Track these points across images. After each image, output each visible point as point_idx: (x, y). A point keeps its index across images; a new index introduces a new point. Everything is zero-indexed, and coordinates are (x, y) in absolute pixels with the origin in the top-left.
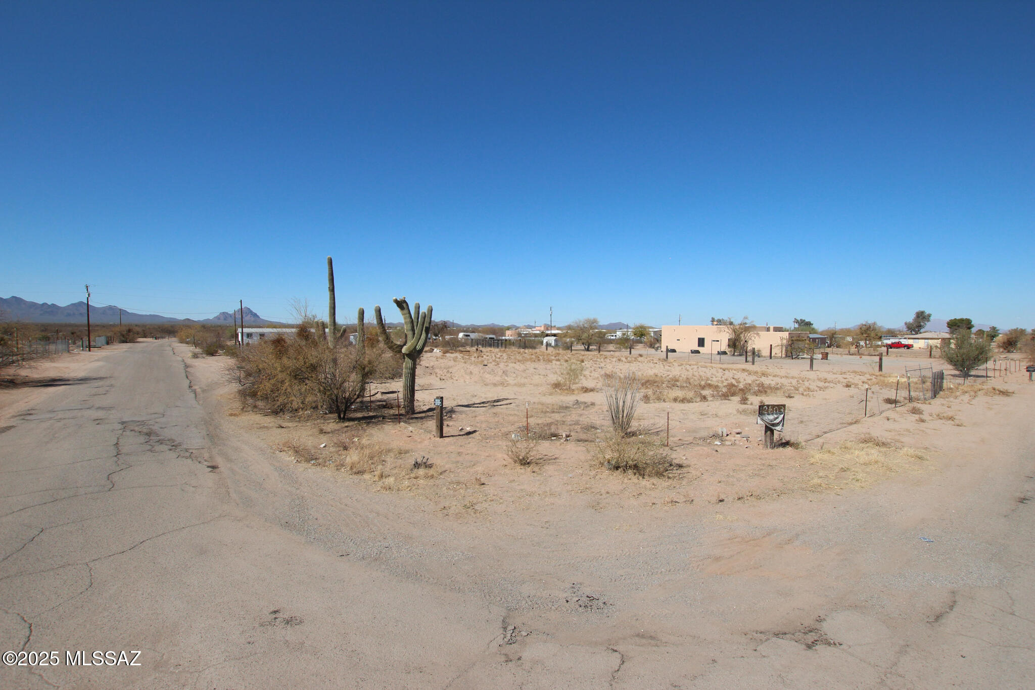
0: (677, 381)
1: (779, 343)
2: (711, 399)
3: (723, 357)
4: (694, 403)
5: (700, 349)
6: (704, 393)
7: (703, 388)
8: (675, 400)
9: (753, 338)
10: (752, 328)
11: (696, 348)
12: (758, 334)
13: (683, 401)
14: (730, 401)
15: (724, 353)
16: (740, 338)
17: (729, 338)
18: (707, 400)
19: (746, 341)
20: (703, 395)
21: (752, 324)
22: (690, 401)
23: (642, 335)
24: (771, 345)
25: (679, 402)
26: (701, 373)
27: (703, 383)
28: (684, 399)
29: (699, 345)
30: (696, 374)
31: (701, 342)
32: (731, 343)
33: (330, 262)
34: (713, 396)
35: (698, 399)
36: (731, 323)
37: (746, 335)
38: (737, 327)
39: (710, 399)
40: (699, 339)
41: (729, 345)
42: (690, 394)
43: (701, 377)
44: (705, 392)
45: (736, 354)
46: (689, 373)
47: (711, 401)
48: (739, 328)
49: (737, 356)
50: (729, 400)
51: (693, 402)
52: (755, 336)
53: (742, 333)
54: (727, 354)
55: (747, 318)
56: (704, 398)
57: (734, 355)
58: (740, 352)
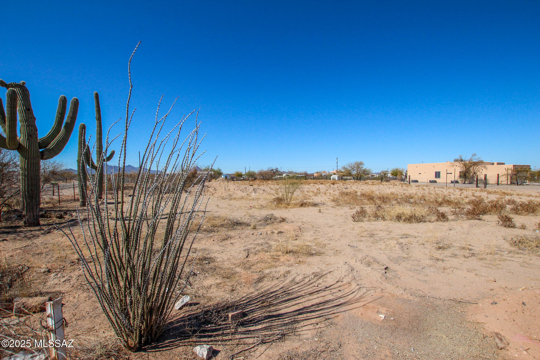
0: (412, 198)
1: (505, 172)
2: (453, 217)
3: (456, 184)
4: (428, 223)
5: (437, 180)
6: (442, 209)
7: (440, 204)
8: (399, 218)
9: (481, 171)
10: (480, 163)
11: (434, 179)
12: (485, 167)
13: (411, 219)
14: (482, 222)
15: (457, 182)
16: (470, 171)
17: (461, 171)
18: (447, 220)
19: (474, 173)
20: (441, 212)
21: (479, 159)
22: (420, 220)
23: (396, 175)
24: (498, 174)
25: (404, 220)
26: (437, 192)
27: (440, 200)
28: (411, 217)
29: (436, 177)
30: (433, 192)
31: (438, 175)
32: (462, 174)
33: (97, 96)
34: (454, 213)
35: (434, 218)
36: (462, 161)
37: (475, 168)
38: (467, 162)
39: (451, 217)
40: (436, 173)
41: (460, 176)
42: (420, 211)
43: (437, 195)
44: (444, 209)
45: (466, 182)
46: (425, 192)
47: (453, 220)
48: (469, 163)
49: (467, 184)
50: (479, 219)
51: (425, 222)
52: (483, 168)
53: (471, 166)
54: (459, 182)
55: (475, 155)
56: (443, 217)
57: (464, 183)
58: (470, 181)
